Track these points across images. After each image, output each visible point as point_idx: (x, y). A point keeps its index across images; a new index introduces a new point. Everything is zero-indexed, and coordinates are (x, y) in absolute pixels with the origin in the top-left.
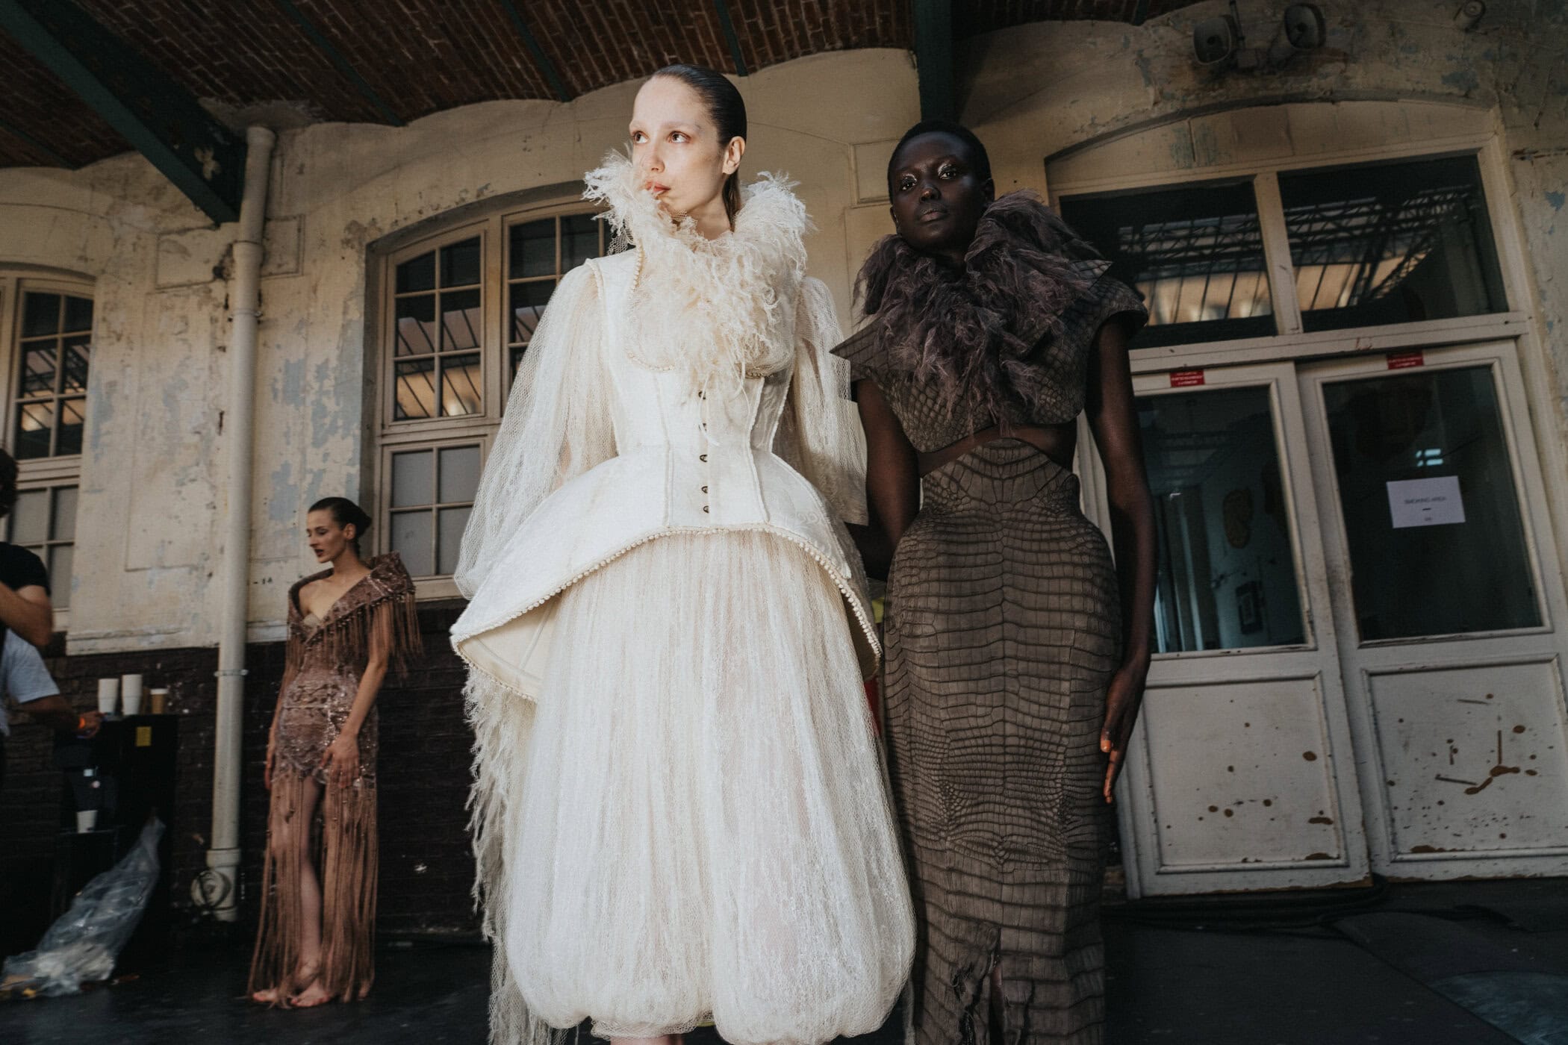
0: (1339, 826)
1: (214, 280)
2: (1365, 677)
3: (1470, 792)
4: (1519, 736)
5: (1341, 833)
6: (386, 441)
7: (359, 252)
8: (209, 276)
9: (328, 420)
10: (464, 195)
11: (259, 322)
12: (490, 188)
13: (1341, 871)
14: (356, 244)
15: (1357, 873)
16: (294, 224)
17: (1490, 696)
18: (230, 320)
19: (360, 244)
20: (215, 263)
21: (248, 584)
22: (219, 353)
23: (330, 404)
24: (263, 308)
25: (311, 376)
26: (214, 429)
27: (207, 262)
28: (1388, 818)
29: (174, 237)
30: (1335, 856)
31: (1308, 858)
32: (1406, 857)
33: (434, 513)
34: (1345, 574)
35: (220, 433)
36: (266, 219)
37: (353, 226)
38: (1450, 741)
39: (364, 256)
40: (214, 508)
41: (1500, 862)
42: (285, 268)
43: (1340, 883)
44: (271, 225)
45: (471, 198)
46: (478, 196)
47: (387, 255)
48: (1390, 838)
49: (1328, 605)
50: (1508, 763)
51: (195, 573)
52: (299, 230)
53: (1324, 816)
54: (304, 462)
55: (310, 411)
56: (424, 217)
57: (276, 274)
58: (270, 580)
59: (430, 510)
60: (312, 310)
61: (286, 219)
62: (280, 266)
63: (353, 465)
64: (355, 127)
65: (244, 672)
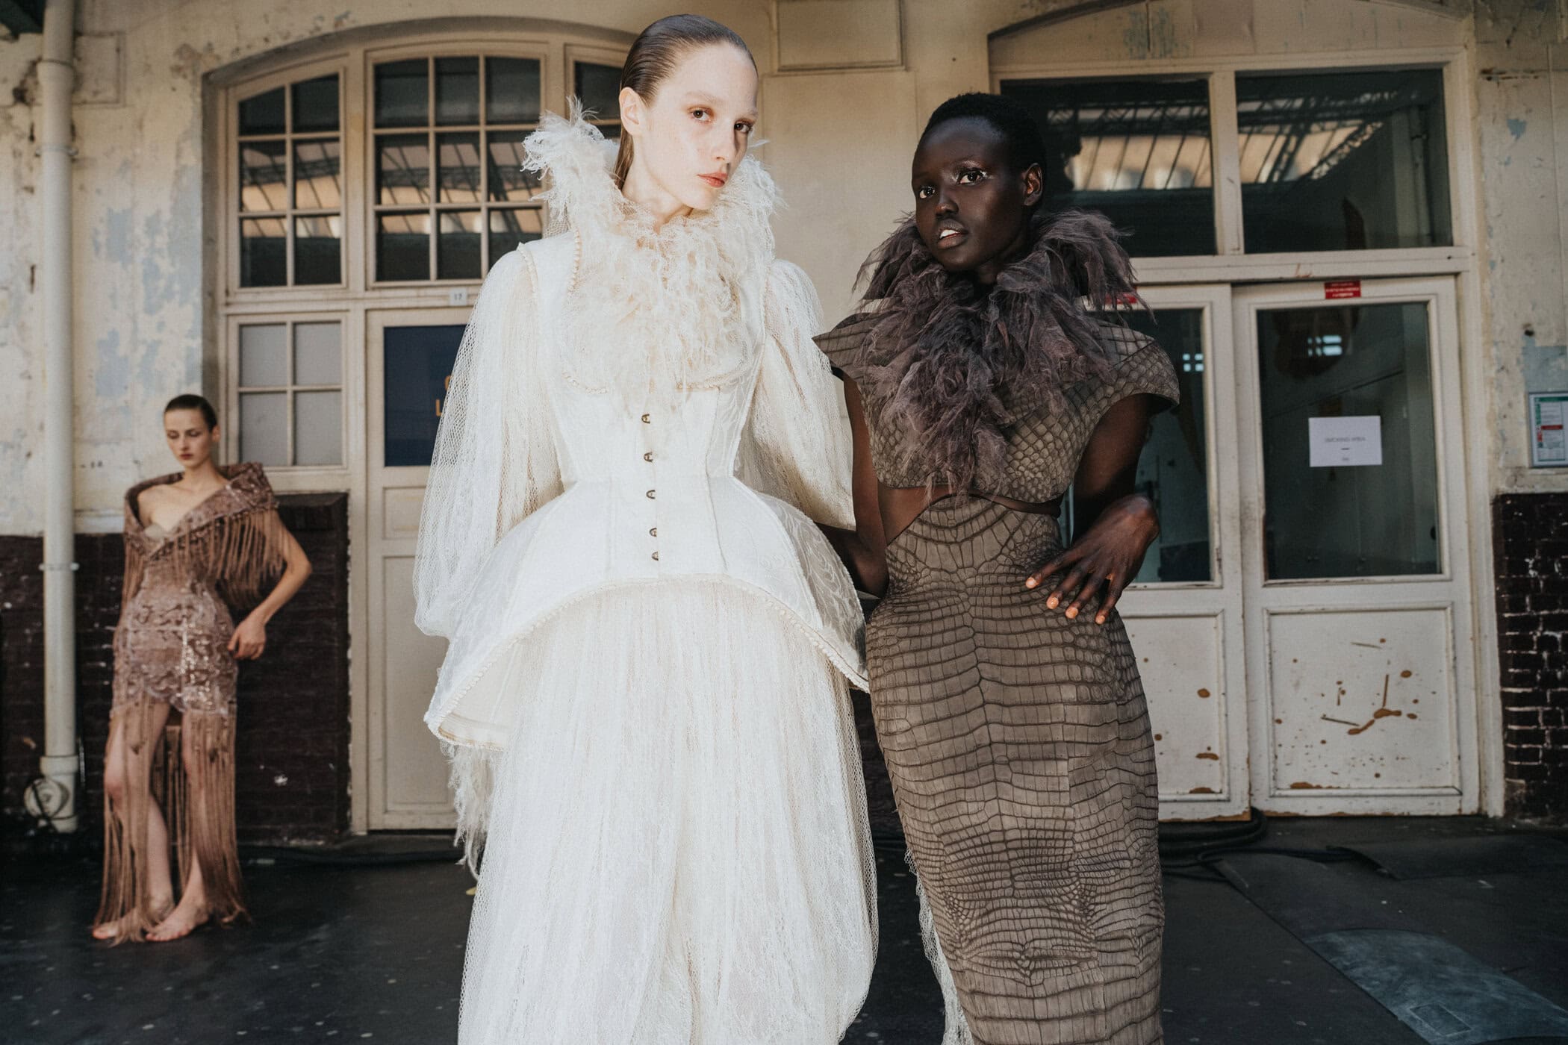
0: (1225, 761)
1: (15, 103)
2: (1266, 617)
3: (1352, 732)
4: (1405, 680)
5: (1226, 768)
6: (231, 310)
7: (193, 83)
8: (9, 99)
9: (162, 283)
10: (319, 23)
11: (73, 160)
12: (351, 17)
13: (1222, 805)
14: (188, 72)
15: (1236, 809)
16: (110, 43)
17: (1383, 641)
18: (37, 156)
19: (194, 73)
20: (14, 82)
21: (73, 467)
22: (25, 194)
23: (164, 265)
24: (77, 143)
25: (139, 231)
26: (24, 286)
27: (5, 81)
28: (1272, 755)
30: (1218, 790)
31: (1191, 792)
32: (1284, 793)
33: (289, 397)
34: (1258, 511)
35: (32, 290)
36: (76, 33)
37: (184, 51)
38: (1339, 683)
39: (199, 89)
40: (30, 377)
41: (1371, 800)
42: (100, 97)
43: (1220, 817)
44: (83, 41)
45: (327, 27)
46: (336, 25)
47: (227, 89)
48: (1272, 774)
49: (1238, 543)
50: (1389, 707)
51: (10, 452)
52: (118, 50)
53: (1212, 751)
54: (135, 330)
55: (140, 272)
56: (271, 46)
57: (92, 103)
58: (100, 464)
59: (284, 392)
60: (138, 151)
61: (101, 35)
62: (96, 93)
63: (194, 337)
65: (75, 566)
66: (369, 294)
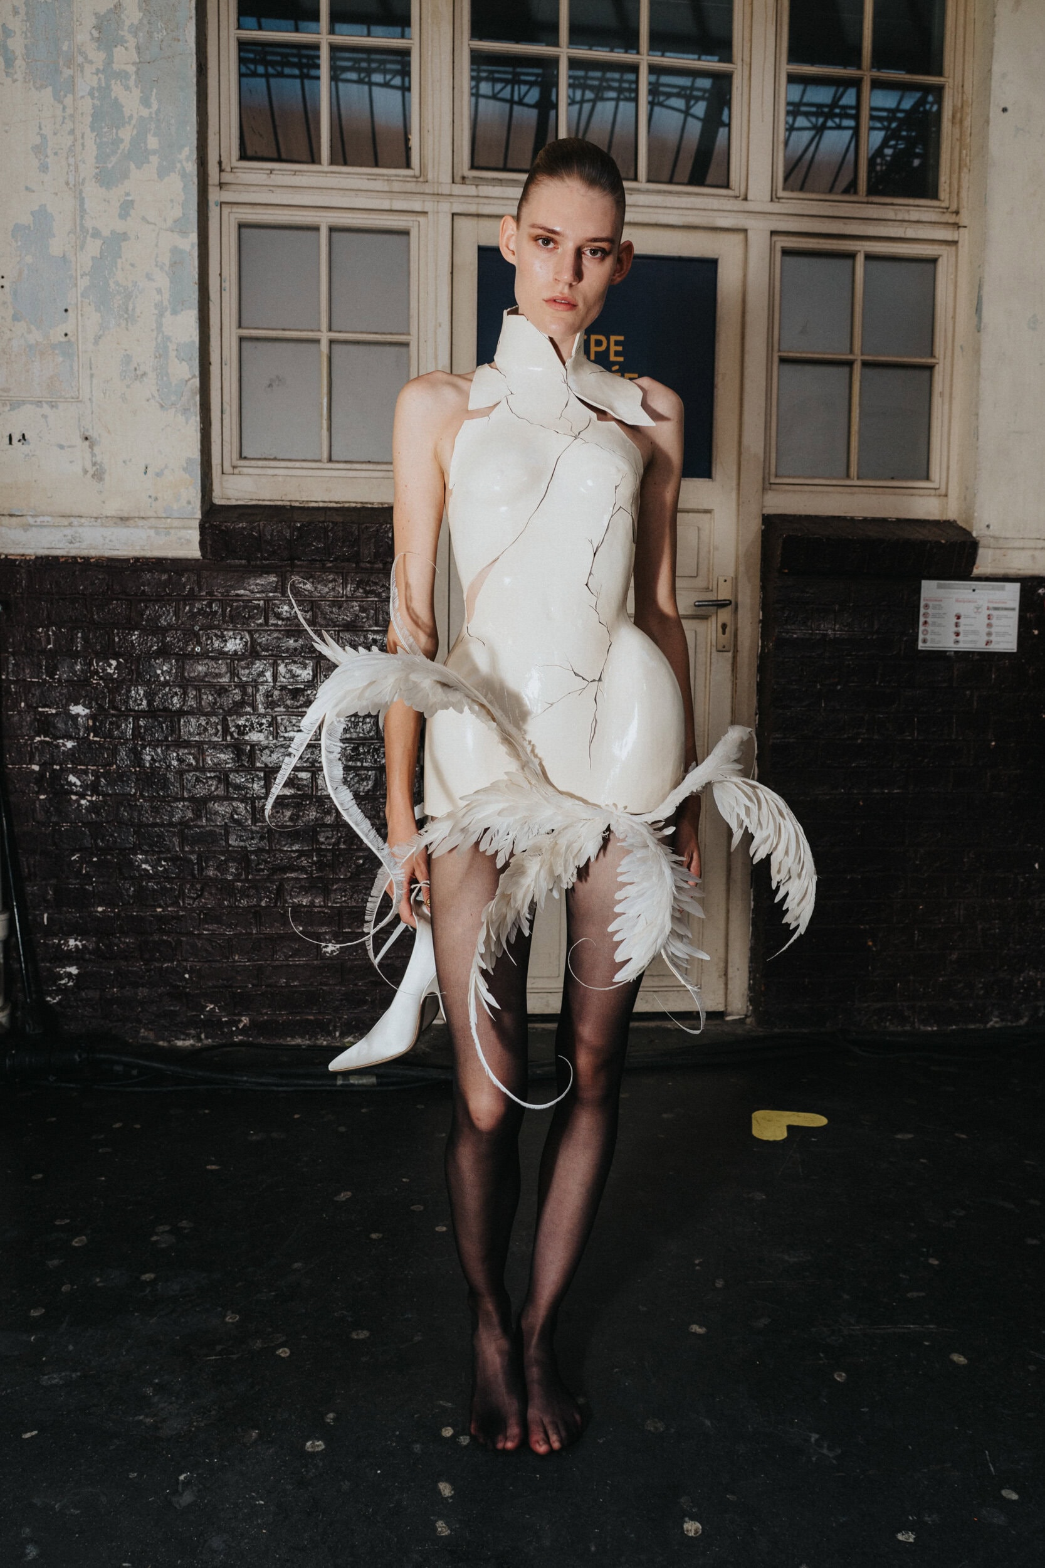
6: (227, 196)
9: (127, 134)
23: (130, 100)
25: (84, 36)
33: (324, 346)
54: (80, 212)
55: (87, 106)
59: (317, 341)
63: (184, 233)
66: (458, 189)
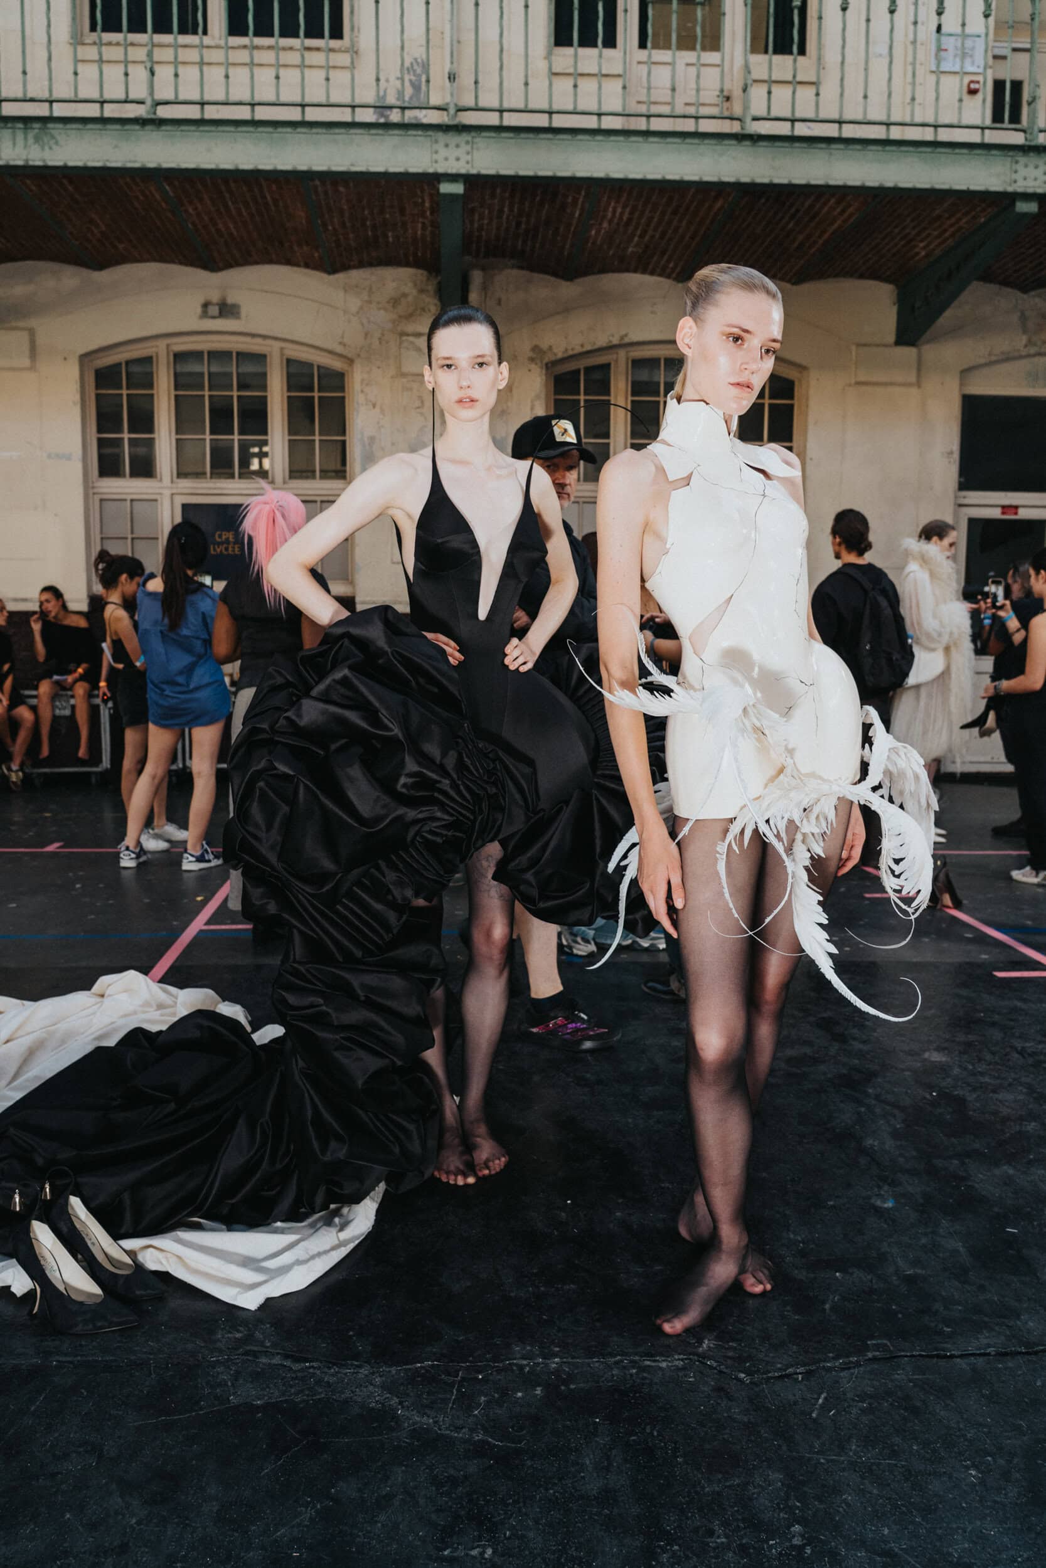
7: (542, 368)
10: (611, 338)
14: (538, 361)
19: (542, 362)
29: (411, 339)
37: (536, 349)
39: (544, 371)
45: (615, 341)
56: (584, 349)
60: (509, 404)
64: (536, 276)
